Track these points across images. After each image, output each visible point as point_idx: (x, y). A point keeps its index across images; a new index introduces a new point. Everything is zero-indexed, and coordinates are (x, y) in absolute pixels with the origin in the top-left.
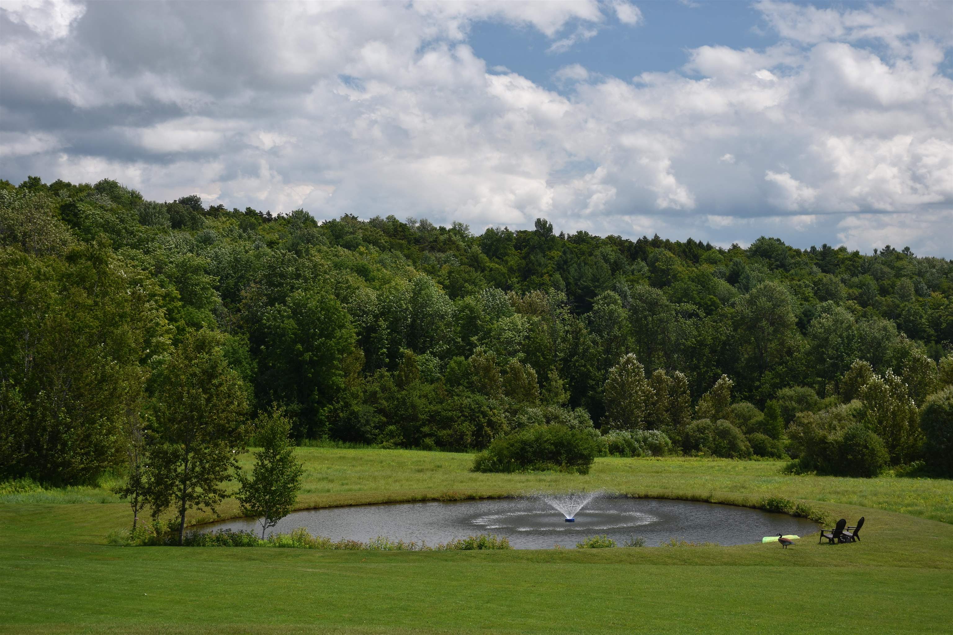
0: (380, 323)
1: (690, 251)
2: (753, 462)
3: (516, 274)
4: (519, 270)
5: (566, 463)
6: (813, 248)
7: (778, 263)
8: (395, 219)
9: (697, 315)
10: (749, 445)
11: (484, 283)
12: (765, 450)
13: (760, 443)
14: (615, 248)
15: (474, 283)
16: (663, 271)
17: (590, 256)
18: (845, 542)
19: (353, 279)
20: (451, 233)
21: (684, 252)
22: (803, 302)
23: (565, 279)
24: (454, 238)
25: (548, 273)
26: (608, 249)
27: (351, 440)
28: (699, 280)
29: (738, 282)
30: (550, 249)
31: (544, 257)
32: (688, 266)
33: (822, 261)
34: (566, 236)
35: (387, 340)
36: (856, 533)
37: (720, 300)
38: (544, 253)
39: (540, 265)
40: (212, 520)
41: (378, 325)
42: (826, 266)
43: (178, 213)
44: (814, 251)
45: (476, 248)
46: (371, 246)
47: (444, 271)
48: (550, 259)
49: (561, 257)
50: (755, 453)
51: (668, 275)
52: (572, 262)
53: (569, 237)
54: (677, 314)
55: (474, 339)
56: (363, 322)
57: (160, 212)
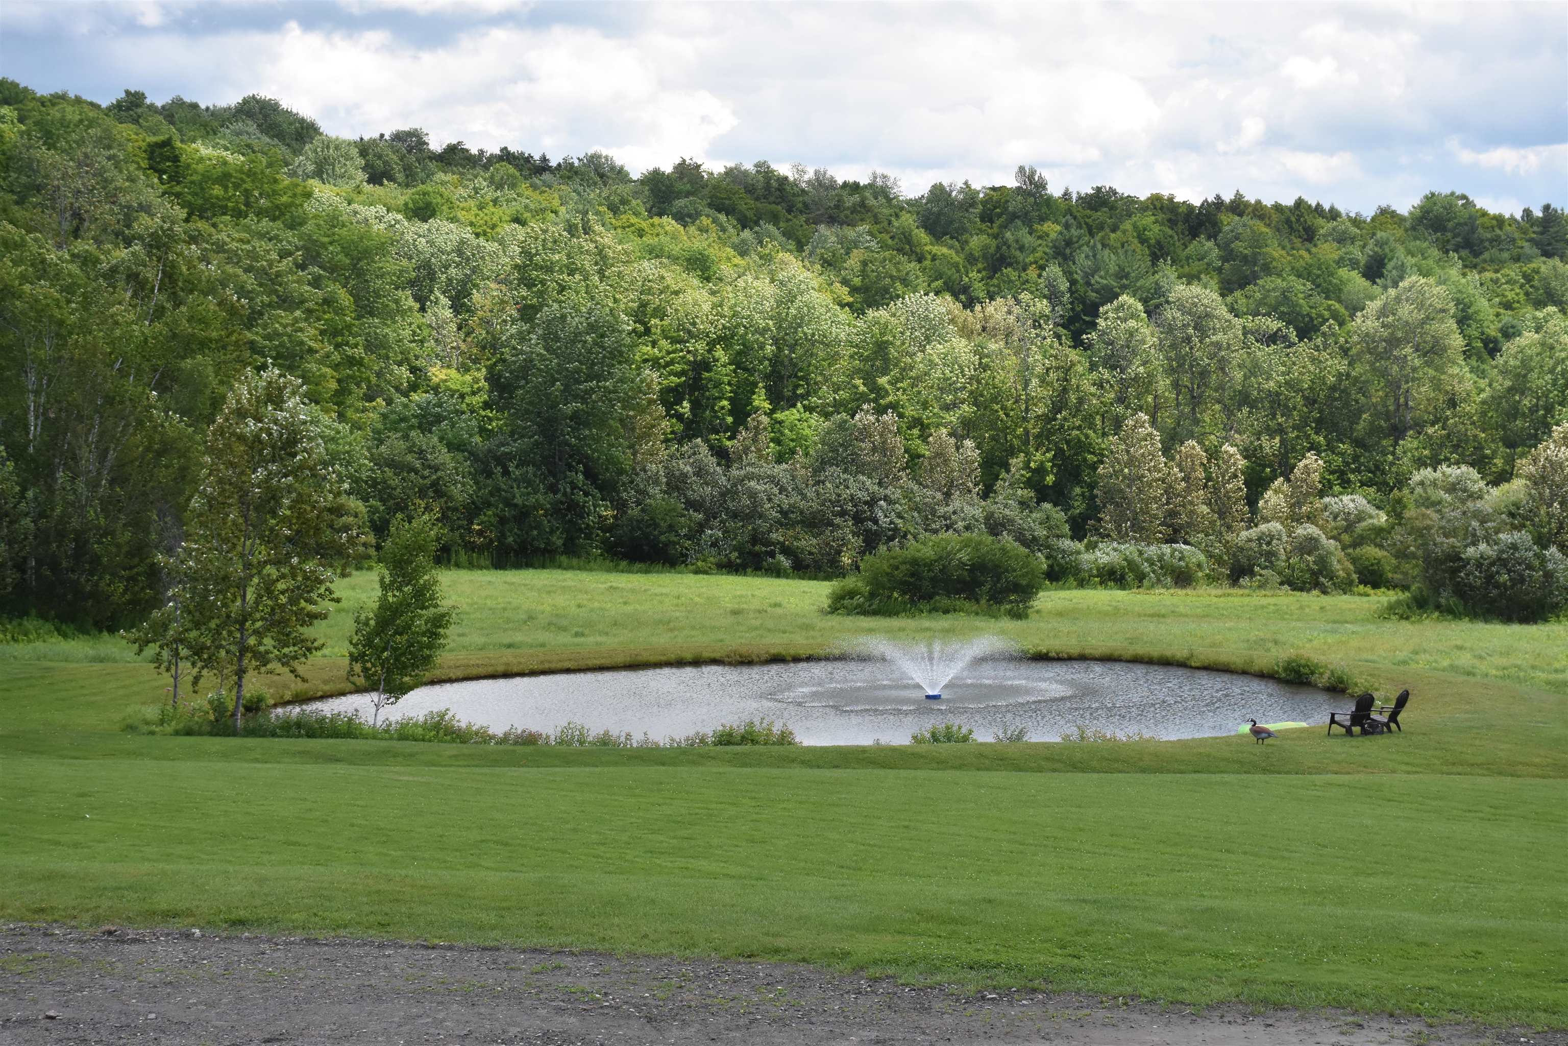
0: (717, 354)
1: (1298, 220)
2: (1357, 599)
3: (980, 266)
4: (985, 257)
5: (988, 601)
6: (1527, 212)
7: (1459, 239)
8: (768, 167)
9: (1285, 338)
10: (1352, 567)
11: (922, 281)
12: (1381, 576)
13: (1372, 565)
14: (1161, 217)
15: (905, 282)
16: (1245, 258)
17: (1114, 230)
18: (1372, 733)
19: (673, 277)
20: (867, 194)
21: (1288, 221)
22: (1502, 311)
23: (1068, 274)
24: (871, 202)
25: (1036, 262)
26: (1148, 220)
27: (642, 560)
28: (1309, 274)
29: (1381, 276)
30: (1042, 219)
31: (1031, 234)
32: (1293, 248)
33: (1542, 233)
34: (1074, 197)
35: (729, 384)
36: (1393, 717)
37: (1346, 308)
38: (1031, 227)
39: (1021, 248)
40: (320, 694)
41: (713, 357)
42: (1549, 244)
43: (380, 157)
44: (1528, 216)
45: (908, 220)
46: (722, 217)
47: (853, 261)
48: (1040, 237)
49: (1061, 233)
50: (1360, 582)
51: (1255, 265)
52: (1081, 242)
53: (1080, 198)
54: (1244, 334)
55: (883, 381)
56: (689, 352)
57: (348, 157)
